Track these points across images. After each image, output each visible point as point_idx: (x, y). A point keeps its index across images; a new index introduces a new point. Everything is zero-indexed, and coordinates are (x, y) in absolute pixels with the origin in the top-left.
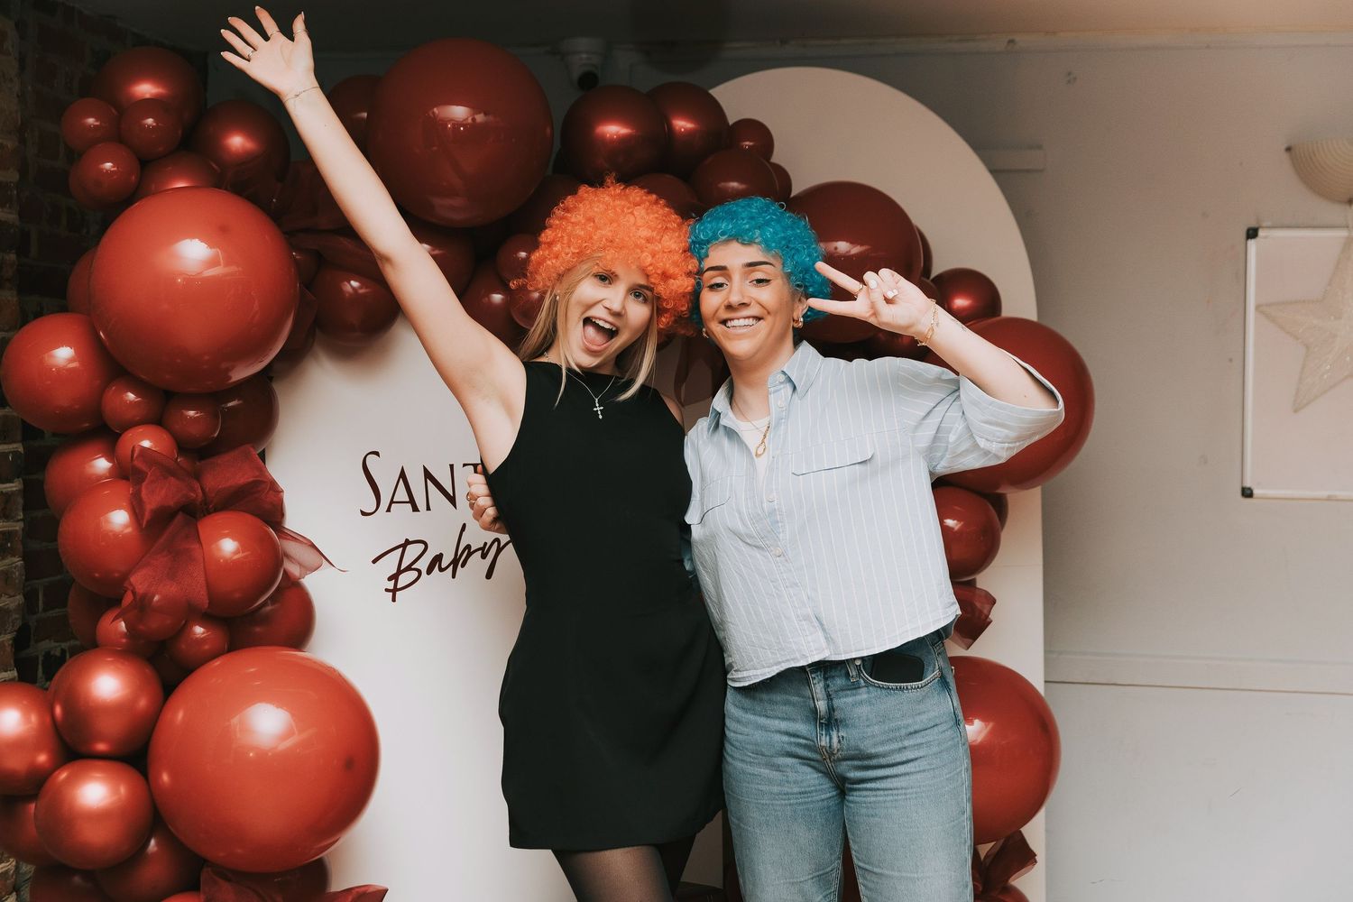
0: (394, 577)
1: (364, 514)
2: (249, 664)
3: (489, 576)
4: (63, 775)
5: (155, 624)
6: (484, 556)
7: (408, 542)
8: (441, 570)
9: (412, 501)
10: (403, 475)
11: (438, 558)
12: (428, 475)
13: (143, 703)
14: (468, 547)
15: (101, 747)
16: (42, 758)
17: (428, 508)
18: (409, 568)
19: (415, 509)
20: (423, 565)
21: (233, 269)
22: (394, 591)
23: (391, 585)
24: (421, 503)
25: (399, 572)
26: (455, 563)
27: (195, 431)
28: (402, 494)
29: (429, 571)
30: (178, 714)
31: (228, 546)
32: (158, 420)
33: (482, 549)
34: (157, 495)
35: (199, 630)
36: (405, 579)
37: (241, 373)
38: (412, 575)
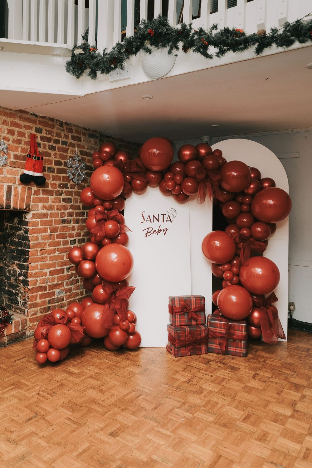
0: (146, 234)
1: (141, 222)
2: (113, 246)
3: (164, 235)
4: (83, 262)
5: (98, 239)
6: (164, 231)
7: (149, 228)
8: (155, 233)
9: (151, 221)
10: (149, 216)
11: (155, 231)
12: (154, 216)
13: (95, 251)
14: (161, 229)
15: (89, 258)
16: (80, 259)
17: (154, 222)
18: (149, 232)
19: (151, 222)
20: (152, 232)
21: (111, 179)
22: (146, 236)
23: (146, 235)
24: (152, 221)
25: (147, 233)
26: (158, 232)
27: (108, 206)
28: (149, 219)
29: (153, 233)
30: (99, 253)
31: (110, 226)
32: (102, 205)
33: (164, 230)
34: (100, 217)
35: (106, 240)
36: (148, 234)
37: (116, 196)
38: (149, 234)
